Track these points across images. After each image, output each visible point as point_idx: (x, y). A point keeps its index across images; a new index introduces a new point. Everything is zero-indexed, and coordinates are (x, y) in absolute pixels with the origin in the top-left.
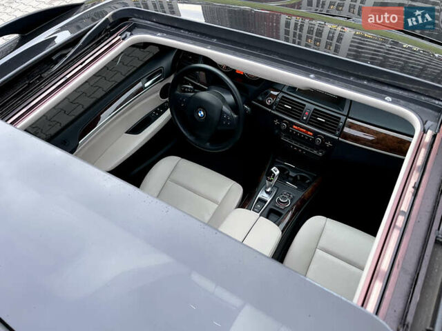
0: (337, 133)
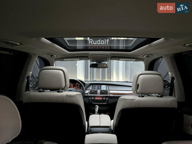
0: (108, 94)
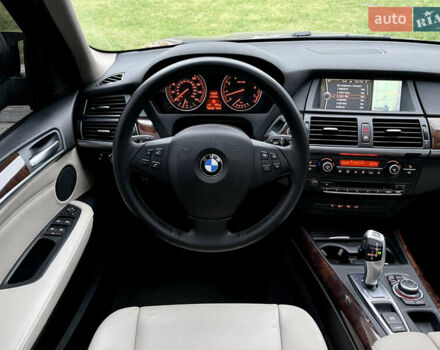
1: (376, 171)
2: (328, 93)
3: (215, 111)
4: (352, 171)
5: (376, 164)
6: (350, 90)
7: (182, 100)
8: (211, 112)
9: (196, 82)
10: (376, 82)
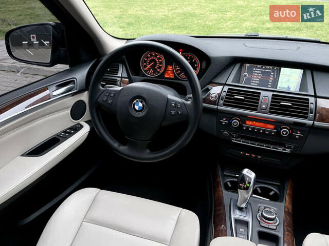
0: (310, 116)
1: (271, 132)
2: (246, 73)
3: (170, 78)
4: (253, 129)
5: (272, 127)
6: (262, 73)
7: (149, 69)
8: (167, 78)
9: (160, 59)
10: (283, 69)
